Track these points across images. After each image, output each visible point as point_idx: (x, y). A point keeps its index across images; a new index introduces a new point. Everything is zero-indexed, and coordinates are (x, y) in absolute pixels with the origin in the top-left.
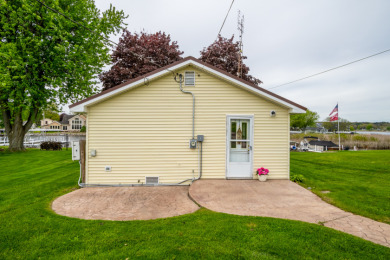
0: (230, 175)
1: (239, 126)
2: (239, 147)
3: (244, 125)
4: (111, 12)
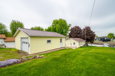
4: (69, 25)
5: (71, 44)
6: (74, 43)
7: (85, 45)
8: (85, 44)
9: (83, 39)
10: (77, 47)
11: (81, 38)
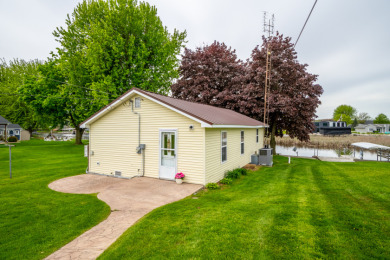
0: (162, 176)
1: (169, 137)
2: (169, 154)
3: (173, 137)
5: (141, 149)
6: (169, 143)
7: (263, 152)
8: (260, 146)
9: (251, 115)
10: (191, 177)
11: (237, 109)
